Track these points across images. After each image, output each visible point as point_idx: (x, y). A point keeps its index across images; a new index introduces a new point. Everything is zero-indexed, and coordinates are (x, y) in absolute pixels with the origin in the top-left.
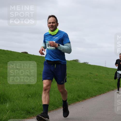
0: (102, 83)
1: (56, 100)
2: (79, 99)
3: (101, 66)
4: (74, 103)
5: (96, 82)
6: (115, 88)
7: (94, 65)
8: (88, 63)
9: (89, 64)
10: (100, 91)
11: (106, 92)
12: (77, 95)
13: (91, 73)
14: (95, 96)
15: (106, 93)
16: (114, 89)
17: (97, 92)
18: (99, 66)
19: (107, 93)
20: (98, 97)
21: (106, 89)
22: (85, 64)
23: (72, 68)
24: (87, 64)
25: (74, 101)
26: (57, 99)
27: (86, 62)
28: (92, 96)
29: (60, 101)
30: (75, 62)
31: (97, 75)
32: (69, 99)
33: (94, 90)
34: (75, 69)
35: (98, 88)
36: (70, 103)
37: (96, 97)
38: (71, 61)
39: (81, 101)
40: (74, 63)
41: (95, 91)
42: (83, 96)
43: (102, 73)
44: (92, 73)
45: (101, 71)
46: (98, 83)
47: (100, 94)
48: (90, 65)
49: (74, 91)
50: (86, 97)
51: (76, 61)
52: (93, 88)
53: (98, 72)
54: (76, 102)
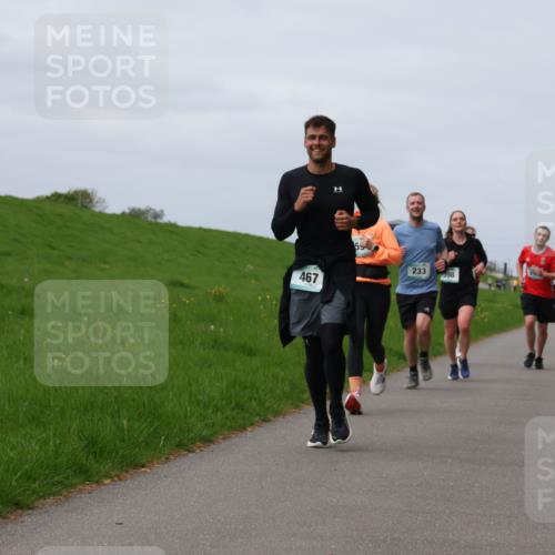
0: (251, 353)
2: (92, 463)
3: (247, 236)
4: (59, 494)
5: (216, 343)
7: (200, 229)
8: (158, 215)
9: (165, 219)
10: (238, 406)
11: (278, 414)
12: (81, 439)
13: (182, 285)
14: (208, 441)
15: (281, 419)
17: (216, 409)
18: (235, 235)
19: (289, 418)
20: (224, 444)
21: (278, 391)
22: (139, 222)
23: (53, 248)
24: (150, 218)
25: (60, 483)
27: (147, 211)
28: (186, 444)
31: (220, 298)
32: (27, 467)
33: (198, 403)
34: (70, 258)
35: (224, 386)
36: (34, 492)
37: (212, 446)
38: (39, 200)
39: (108, 481)
40: (61, 215)
41: (206, 407)
42: (123, 440)
43: (253, 282)
44: (186, 281)
45: (250, 267)
46: (226, 349)
47: (243, 429)
48: (173, 229)
49: (62, 413)
50: (147, 446)
51: (76, 205)
52: (194, 388)
53: (226, 276)
54: (73, 486)
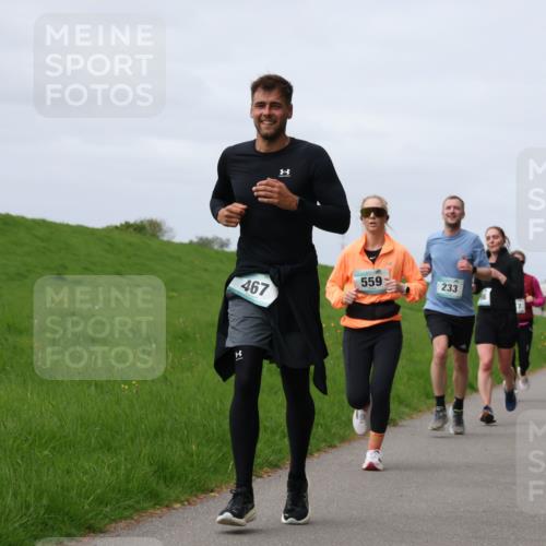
1: (9, 499)
2: (162, 488)
4: (131, 517)
6: (407, 410)
12: (151, 464)
14: (275, 466)
15: (346, 445)
16: (401, 418)
24: (216, 247)
25: (131, 507)
26: (15, 495)
29: (32, 509)
30: (135, 238)
32: (99, 491)
36: (106, 516)
38: (109, 229)
39: (178, 505)
40: (130, 244)
41: (273, 433)
42: (192, 466)
50: (216, 471)
51: (144, 234)
54: (144, 510)
